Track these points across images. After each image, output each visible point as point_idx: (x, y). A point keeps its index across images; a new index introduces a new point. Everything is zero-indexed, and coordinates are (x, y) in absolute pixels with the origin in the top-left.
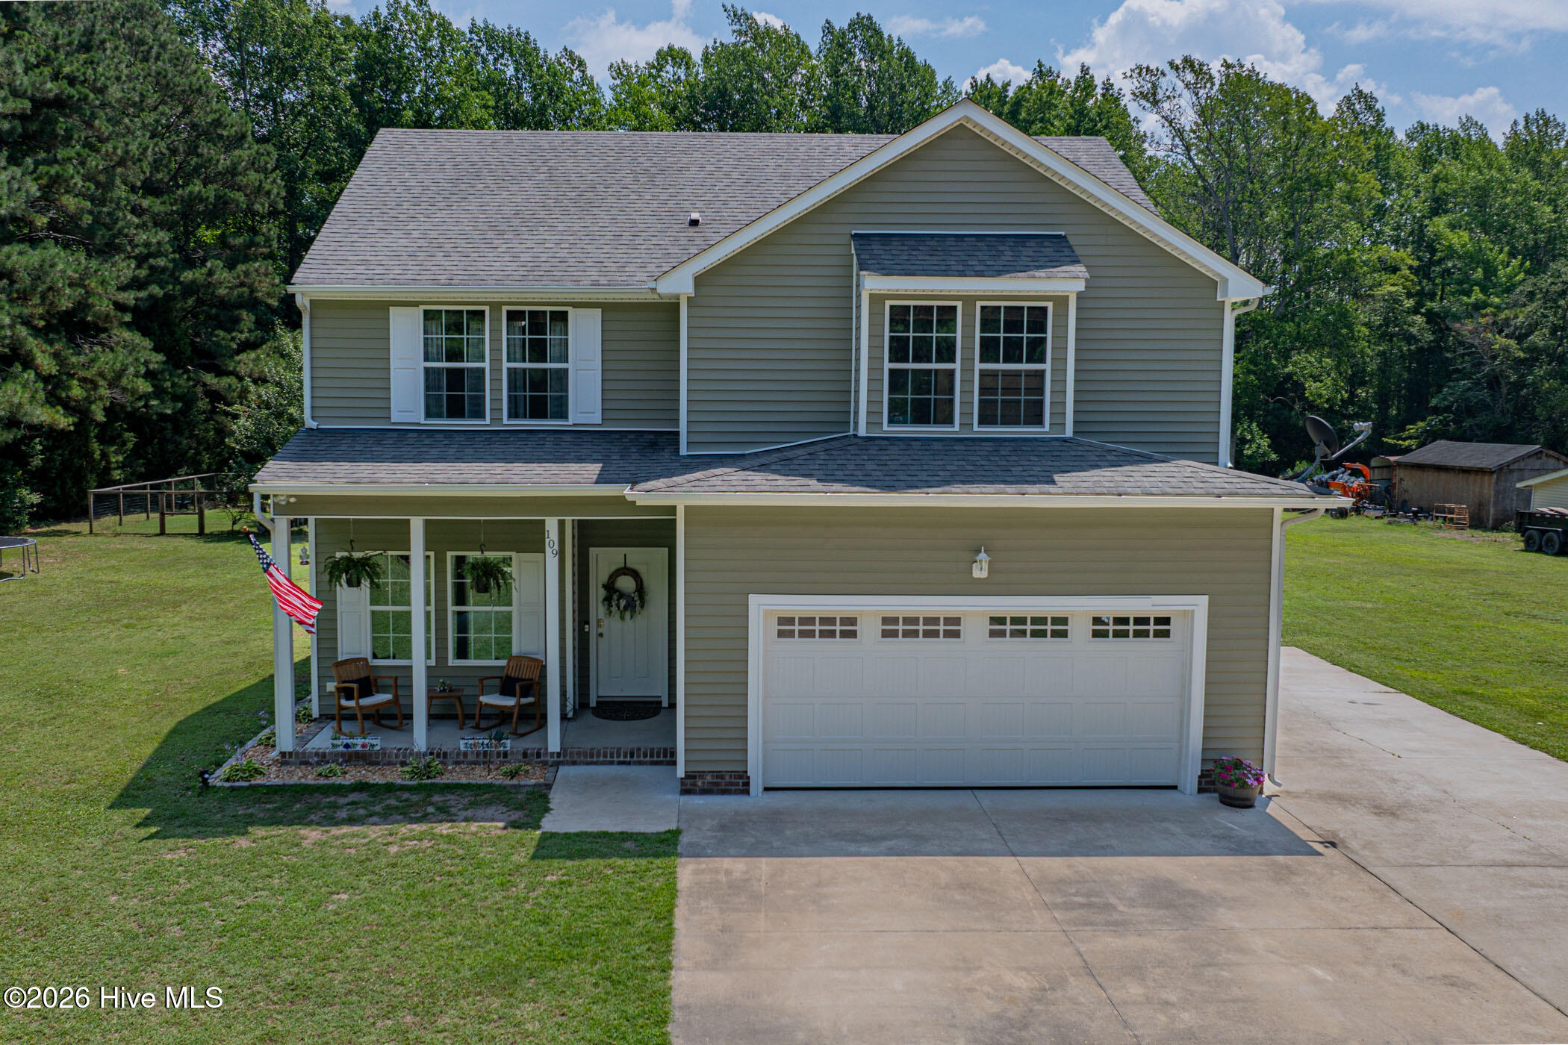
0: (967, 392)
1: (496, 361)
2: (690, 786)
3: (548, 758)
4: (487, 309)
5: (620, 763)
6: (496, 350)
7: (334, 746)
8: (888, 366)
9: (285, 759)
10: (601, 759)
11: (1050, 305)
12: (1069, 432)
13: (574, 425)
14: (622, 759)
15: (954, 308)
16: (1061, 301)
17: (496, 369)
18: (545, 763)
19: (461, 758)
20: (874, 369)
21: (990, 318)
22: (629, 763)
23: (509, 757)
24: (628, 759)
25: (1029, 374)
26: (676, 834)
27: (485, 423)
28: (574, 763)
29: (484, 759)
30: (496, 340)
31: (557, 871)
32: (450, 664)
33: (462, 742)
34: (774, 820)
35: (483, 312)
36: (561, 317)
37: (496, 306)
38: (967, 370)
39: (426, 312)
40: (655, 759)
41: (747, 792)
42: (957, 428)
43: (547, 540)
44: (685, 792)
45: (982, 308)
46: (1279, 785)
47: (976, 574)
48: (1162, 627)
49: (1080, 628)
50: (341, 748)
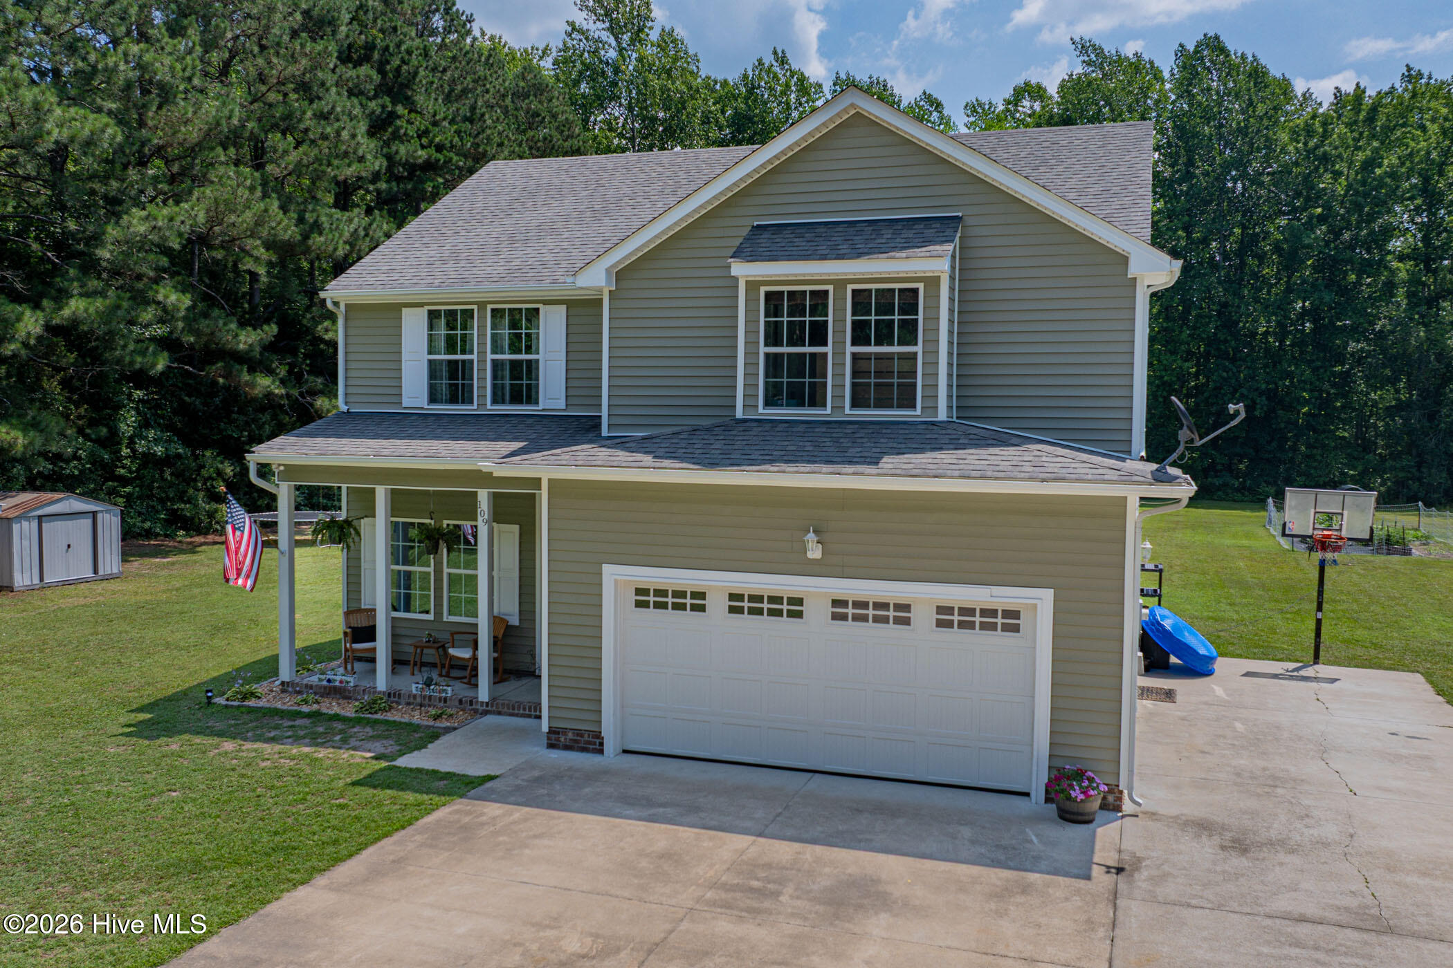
0: (839, 375)
1: (482, 353)
2: (555, 740)
3: (479, 707)
6: (482, 344)
7: (320, 679)
8: (763, 350)
9: (284, 687)
10: (521, 712)
11: (921, 286)
12: (942, 415)
13: (544, 410)
15: (826, 292)
16: (933, 282)
17: (482, 361)
18: (476, 711)
19: (411, 700)
20: (751, 354)
21: (861, 300)
25: (903, 356)
27: (473, 408)
28: (499, 713)
30: (482, 335)
31: (352, 796)
32: (443, 620)
33: (414, 686)
34: (592, 777)
35: (472, 311)
36: (534, 313)
37: (482, 305)
38: (839, 353)
39: (429, 312)
41: (601, 752)
42: (829, 411)
43: (479, 510)
44: (551, 746)
45: (854, 291)
46: (1139, 804)
47: (810, 555)
48: (1011, 620)
49: (924, 617)
50: (325, 683)
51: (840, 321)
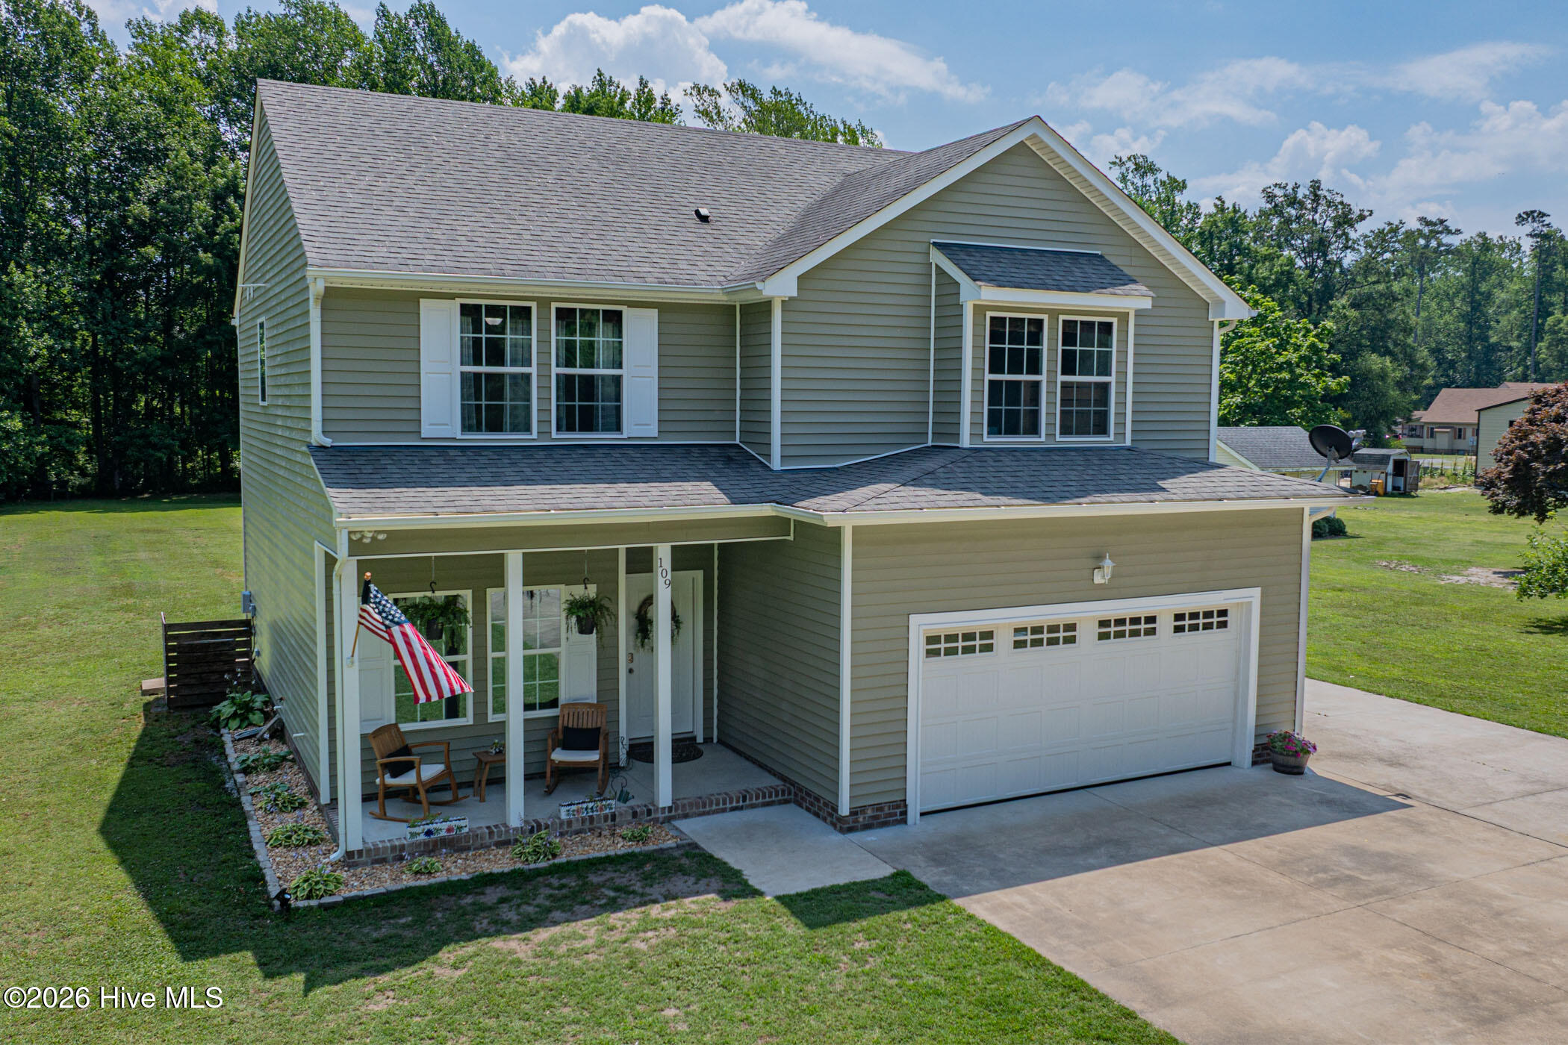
0: (1051, 403)
1: (544, 365)
3: (660, 815)
4: (533, 305)
5: (733, 809)
6: (544, 353)
7: (413, 835)
8: (988, 377)
9: (351, 859)
10: (714, 807)
11: (1117, 321)
12: (1128, 443)
13: (629, 438)
14: (734, 804)
15: (1041, 321)
16: (1123, 317)
17: (544, 376)
18: (656, 820)
19: (565, 828)
20: (977, 380)
21: (1070, 333)
22: (741, 808)
23: (617, 820)
24: (741, 803)
25: (1098, 385)
26: (905, 875)
27: (532, 438)
29: (590, 826)
30: (544, 342)
32: (490, 721)
33: (563, 810)
35: (528, 310)
36: (614, 318)
37: (544, 303)
39: (463, 306)
40: (767, 799)
41: (904, 821)
42: (1043, 439)
43: (660, 570)
45: (1064, 321)
48: (1222, 619)
49: (1165, 625)
50: (422, 837)
51: (1052, 350)
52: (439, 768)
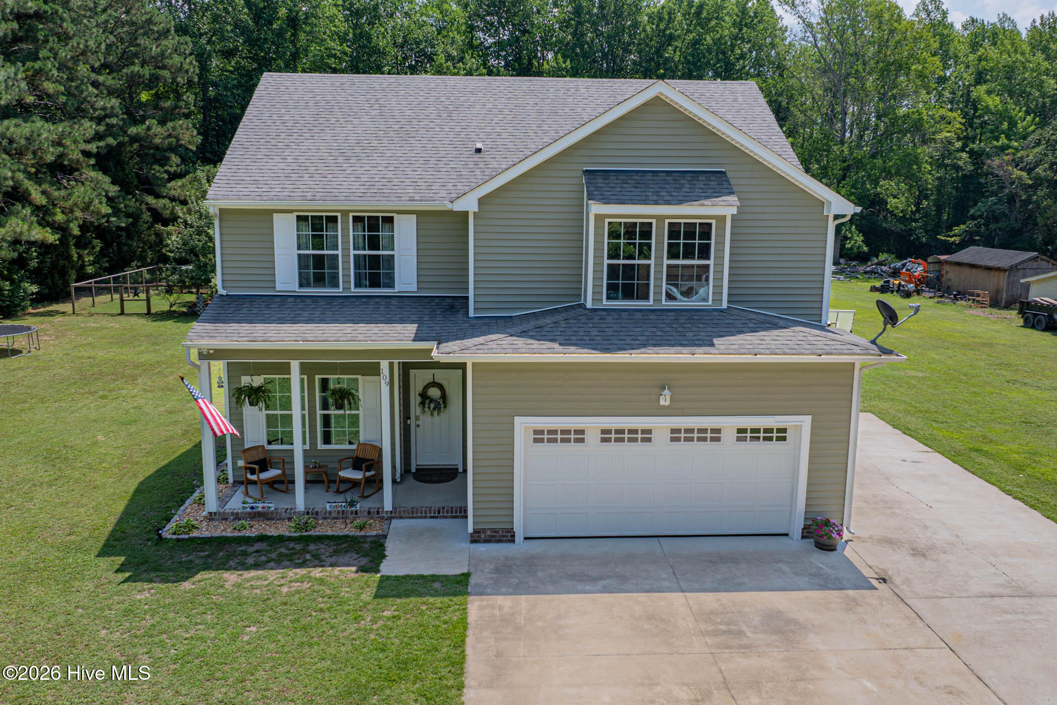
0: (658, 279)
1: (346, 250)
2: (476, 538)
3: (384, 515)
4: (339, 215)
5: (431, 517)
6: (346, 242)
7: (244, 508)
8: (606, 262)
9: (211, 517)
10: (419, 515)
11: (713, 222)
12: (725, 305)
13: (399, 292)
14: (432, 515)
15: (651, 224)
16: (721, 219)
17: (346, 255)
18: (382, 518)
19: (328, 515)
20: (598, 264)
21: (674, 230)
22: (437, 517)
23: (359, 514)
24: (437, 515)
25: (700, 267)
26: (467, 576)
27: (339, 291)
28: (401, 518)
29: (342, 516)
30: (345, 235)
31: (390, 608)
32: (319, 448)
33: (328, 505)
34: (530, 563)
35: (336, 217)
36: (389, 220)
37: (345, 213)
38: (659, 264)
39: (298, 217)
40: (454, 514)
41: (513, 541)
42: (651, 303)
43: (382, 375)
44: (474, 541)
45: (669, 223)
46: (853, 534)
47: (662, 403)
48: (781, 434)
49: (729, 436)
50: (248, 510)
51: (659, 243)
52: (279, 472)
